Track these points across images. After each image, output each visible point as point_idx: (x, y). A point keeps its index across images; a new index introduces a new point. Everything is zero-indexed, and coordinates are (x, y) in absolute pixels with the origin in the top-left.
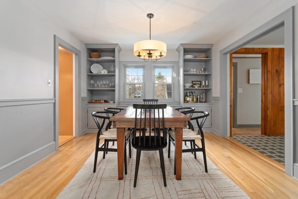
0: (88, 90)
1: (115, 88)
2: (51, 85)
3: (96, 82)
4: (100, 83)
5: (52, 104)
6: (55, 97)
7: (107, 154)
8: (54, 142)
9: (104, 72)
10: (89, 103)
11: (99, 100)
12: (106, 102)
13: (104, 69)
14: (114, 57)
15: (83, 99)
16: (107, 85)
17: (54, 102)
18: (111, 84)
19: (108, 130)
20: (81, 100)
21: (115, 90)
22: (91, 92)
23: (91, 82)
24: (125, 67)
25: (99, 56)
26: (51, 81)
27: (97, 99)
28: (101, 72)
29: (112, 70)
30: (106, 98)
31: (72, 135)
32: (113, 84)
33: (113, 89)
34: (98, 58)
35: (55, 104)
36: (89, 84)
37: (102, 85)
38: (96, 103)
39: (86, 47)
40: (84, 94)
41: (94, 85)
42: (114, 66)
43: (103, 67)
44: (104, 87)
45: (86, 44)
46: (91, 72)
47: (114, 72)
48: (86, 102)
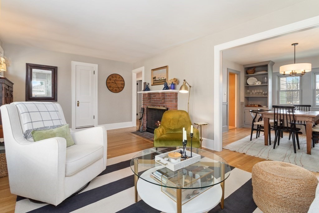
0: (245, 97)
1: (267, 95)
2: (226, 95)
3: (252, 91)
4: (255, 91)
5: (226, 105)
6: (227, 102)
7: (259, 138)
8: (226, 126)
9: (258, 83)
10: (246, 106)
11: (254, 104)
12: (259, 106)
13: (258, 81)
14: (267, 71)
15: (242, 103)
16: (261, 93)
17: (227, 104)
18: (264, 93)
19: (260, 121)
20: (240, 104)
21: (267, 97)
22: (247, 98)
23: (247, 91)
24: (279, 77)
25: (253, 72)
26: (226, 93)
27: (252, 104)
28: (255, 84)
29: (266, 81)
30: (259, 103)
31: (234, 126)
32: (266, 92)
33: (266, 96)
34: (253, 74)
35: (227, 105)
36: (246, 93)
37: (256, 93)
38: (251, 107)
39: (244, 67)
40: (243, 100)
41: (250, 93)
42: (267, 78)
43: (257, 79)
44: (258, 95)
45: (243, 65)
46: (248, 84)
47: (267, 82)
48: (244, 105)
